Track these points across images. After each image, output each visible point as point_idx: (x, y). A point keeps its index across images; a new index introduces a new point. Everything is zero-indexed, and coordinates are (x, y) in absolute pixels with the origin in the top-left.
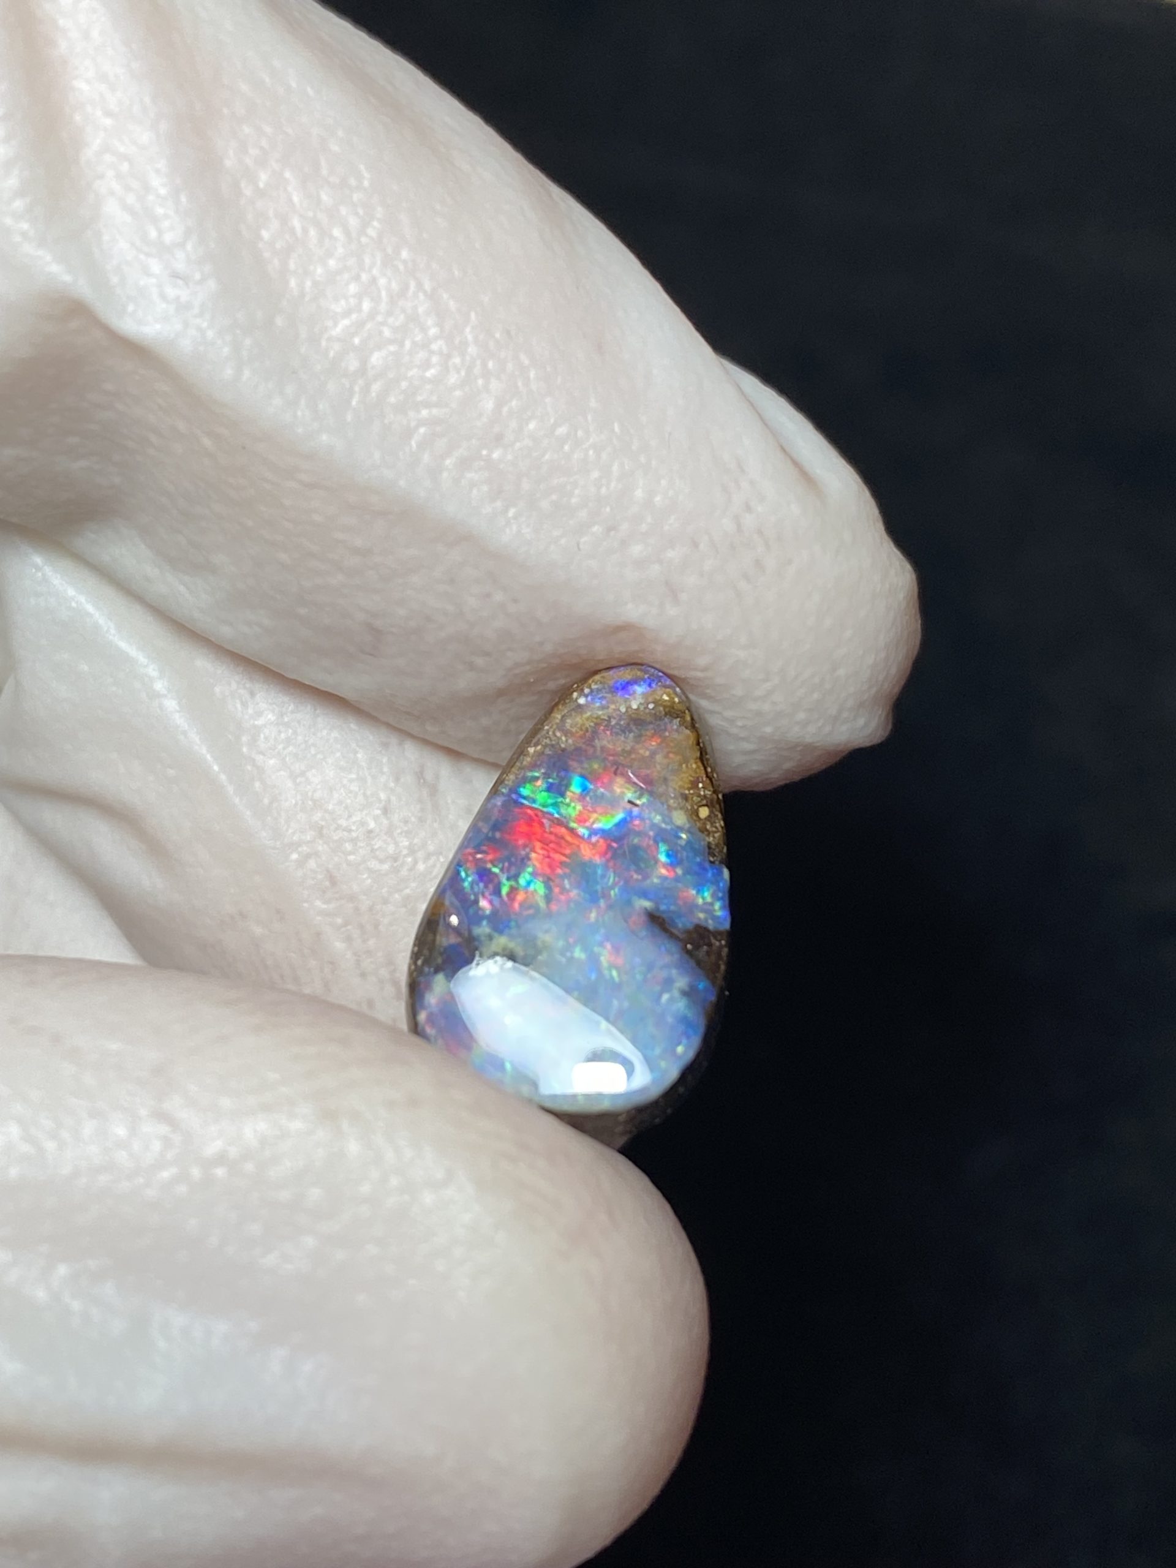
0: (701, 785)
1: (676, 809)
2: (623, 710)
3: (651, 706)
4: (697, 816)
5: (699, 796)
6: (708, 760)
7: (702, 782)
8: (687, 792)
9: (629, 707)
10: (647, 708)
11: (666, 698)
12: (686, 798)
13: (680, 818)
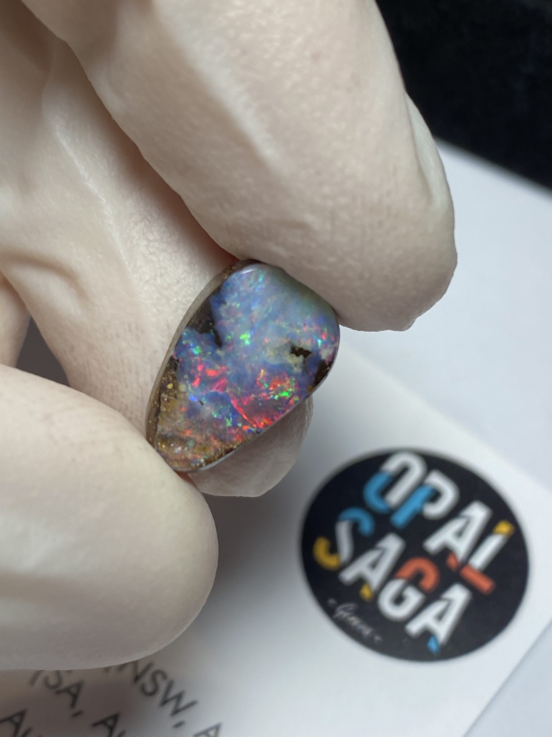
0: (166, 400)
1: (182, 392)
2: (186, 449)
3: (172, 445)
4: (174, 385)
5: (169, 395)
6: (157, 410)
7: (164, 400)
8: (174, 398)
9: (183, 448)
10: (175, 445)
11: (164, 446)
12: (175, 397)
13: (182, 387)
